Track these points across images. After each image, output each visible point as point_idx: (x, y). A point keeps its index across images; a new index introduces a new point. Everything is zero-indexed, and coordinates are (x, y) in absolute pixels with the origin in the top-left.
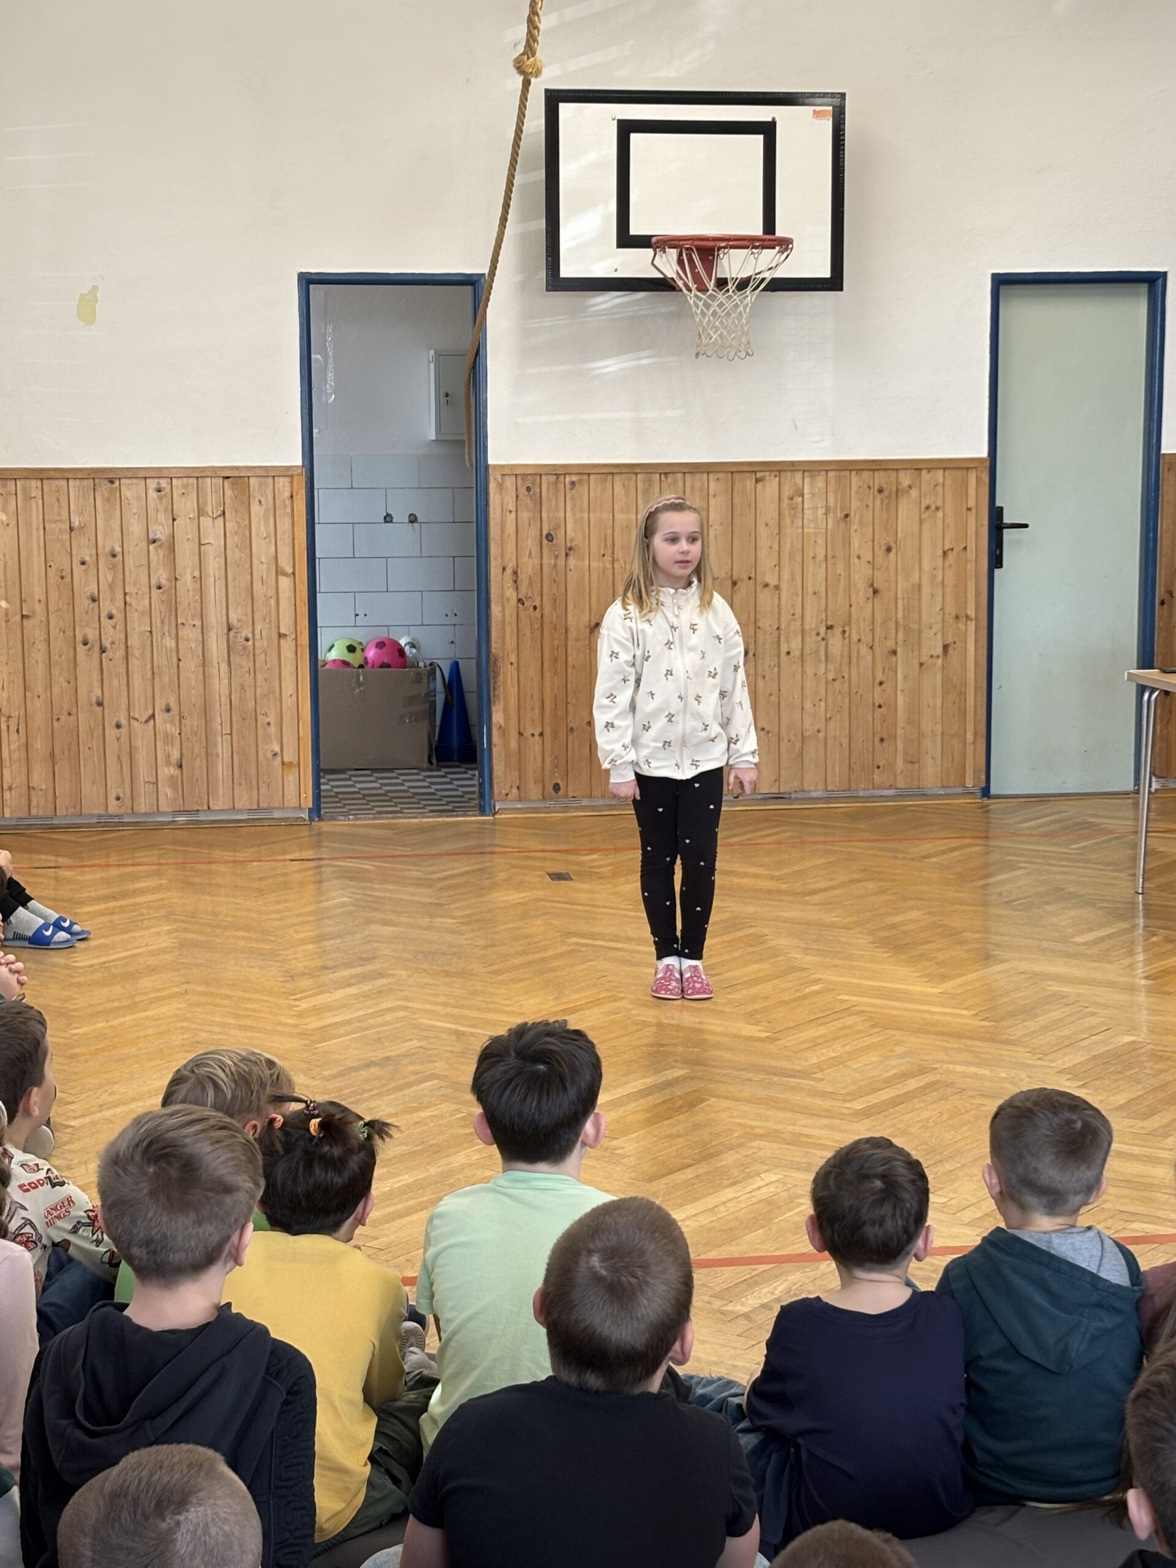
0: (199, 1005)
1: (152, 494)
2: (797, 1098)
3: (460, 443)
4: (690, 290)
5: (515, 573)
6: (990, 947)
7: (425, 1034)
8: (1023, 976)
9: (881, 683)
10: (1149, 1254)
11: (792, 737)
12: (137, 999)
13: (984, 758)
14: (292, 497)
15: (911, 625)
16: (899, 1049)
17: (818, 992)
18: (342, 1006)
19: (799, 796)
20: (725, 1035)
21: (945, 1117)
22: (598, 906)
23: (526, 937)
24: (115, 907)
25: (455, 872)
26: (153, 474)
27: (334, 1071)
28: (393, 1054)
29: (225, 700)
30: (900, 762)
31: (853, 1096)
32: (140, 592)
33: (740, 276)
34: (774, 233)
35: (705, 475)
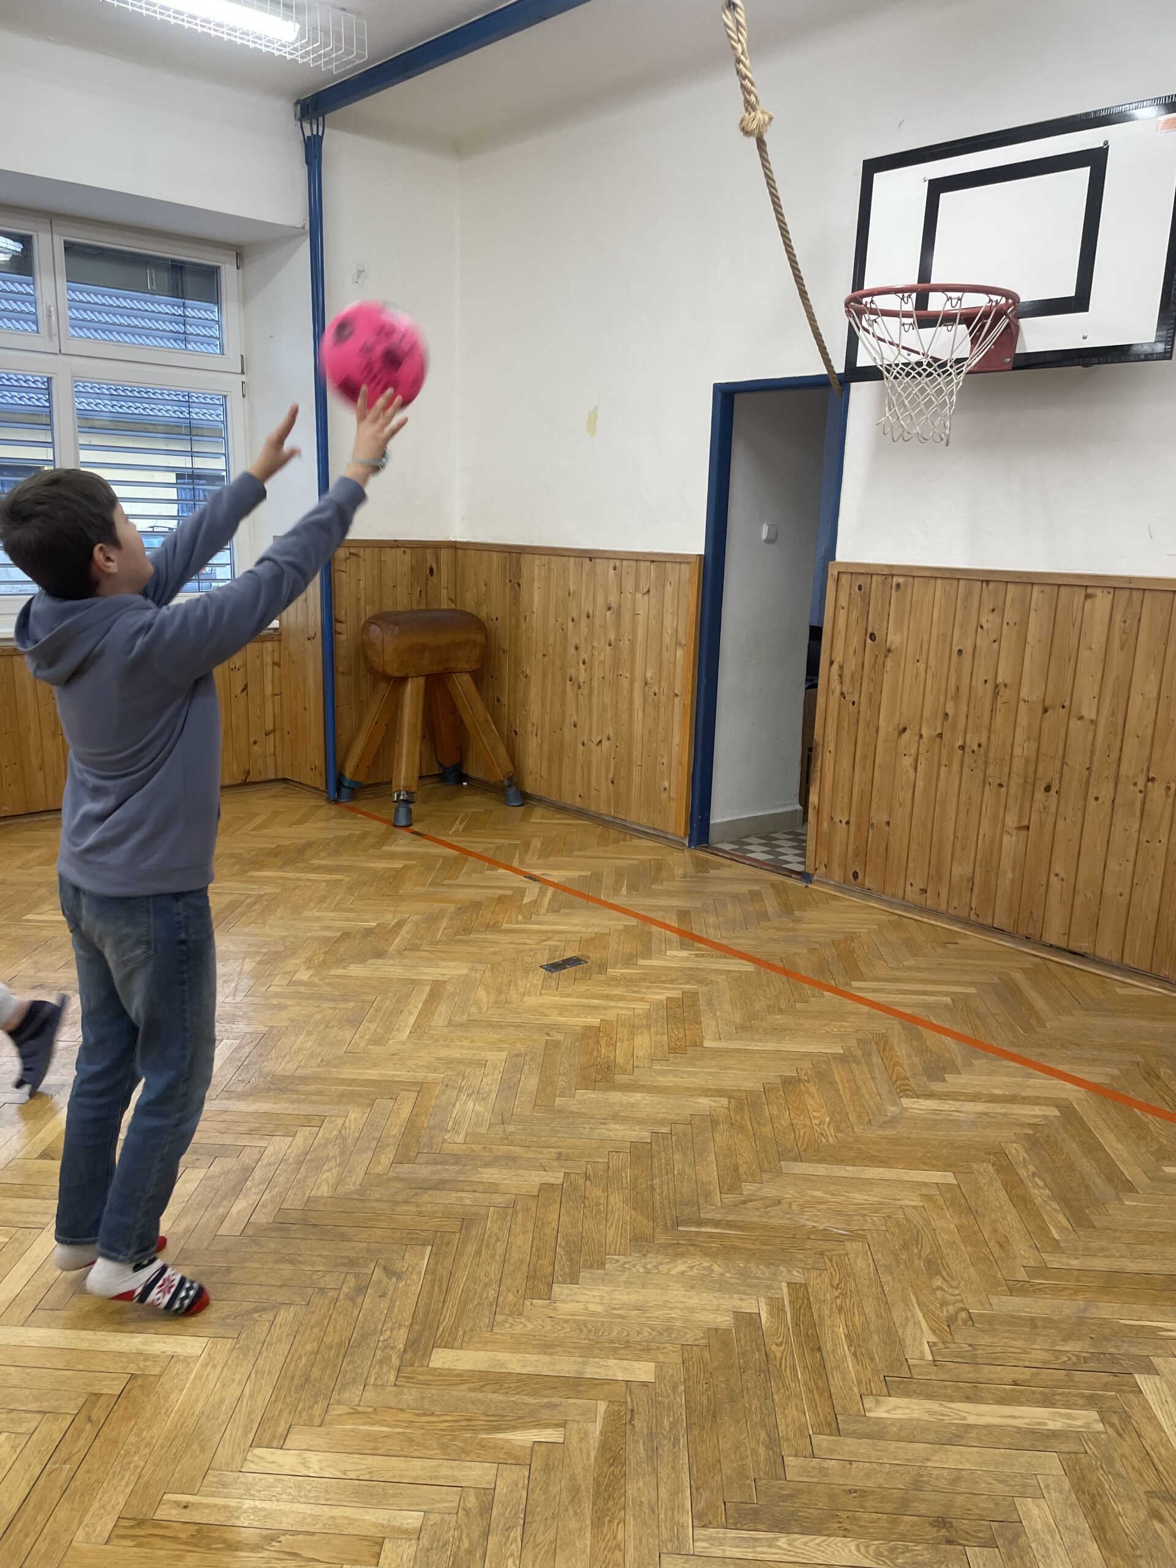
1: (611, 572)
14: (689, 580)
26: (612, 556)
29: (639, 738)
32: (600, 647)
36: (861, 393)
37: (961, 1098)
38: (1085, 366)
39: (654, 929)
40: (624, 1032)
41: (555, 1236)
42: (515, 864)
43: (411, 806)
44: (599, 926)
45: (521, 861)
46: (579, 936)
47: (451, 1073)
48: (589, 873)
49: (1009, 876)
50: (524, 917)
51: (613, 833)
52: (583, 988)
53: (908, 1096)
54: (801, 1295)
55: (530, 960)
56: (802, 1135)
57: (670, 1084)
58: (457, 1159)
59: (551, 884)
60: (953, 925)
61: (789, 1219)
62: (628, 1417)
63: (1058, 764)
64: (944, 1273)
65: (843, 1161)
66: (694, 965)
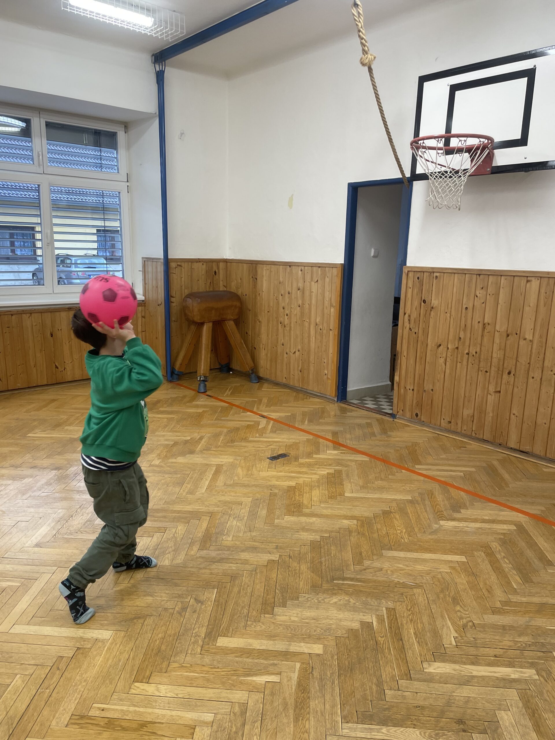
1: (300, 272)
11: (530, 424)
14: (337, 275)
26: (300, 265)
29: (313, 350)
32: (295, 307)
35: (500, 277)
36: (418, 186)
37: (469, 521)
38: (526, 172)
39: (321, 440)
40: (307, 489)
41: (275, 584)
42: (255, 410)
43: (206, 383)
44: (294, 439)
45: (258, 408)
46: (285, 443)
47: (226, 508)
48: (290, 414)
49: (491, 415)
50: (260, 435)
51: (301, 395)
52: (287, 468)
53: (442, 520)
54: (392, 614)
55: (262, 455)
56: (392, 538)
57: (329, 514)
58: (228, 548)
59: (272, 419)
60: (464, 438)
61: (386, 577)
62: (311, 670)
63: (514, 362)
64: (461, 604)
65: (412, 550)
66: (340, 458)
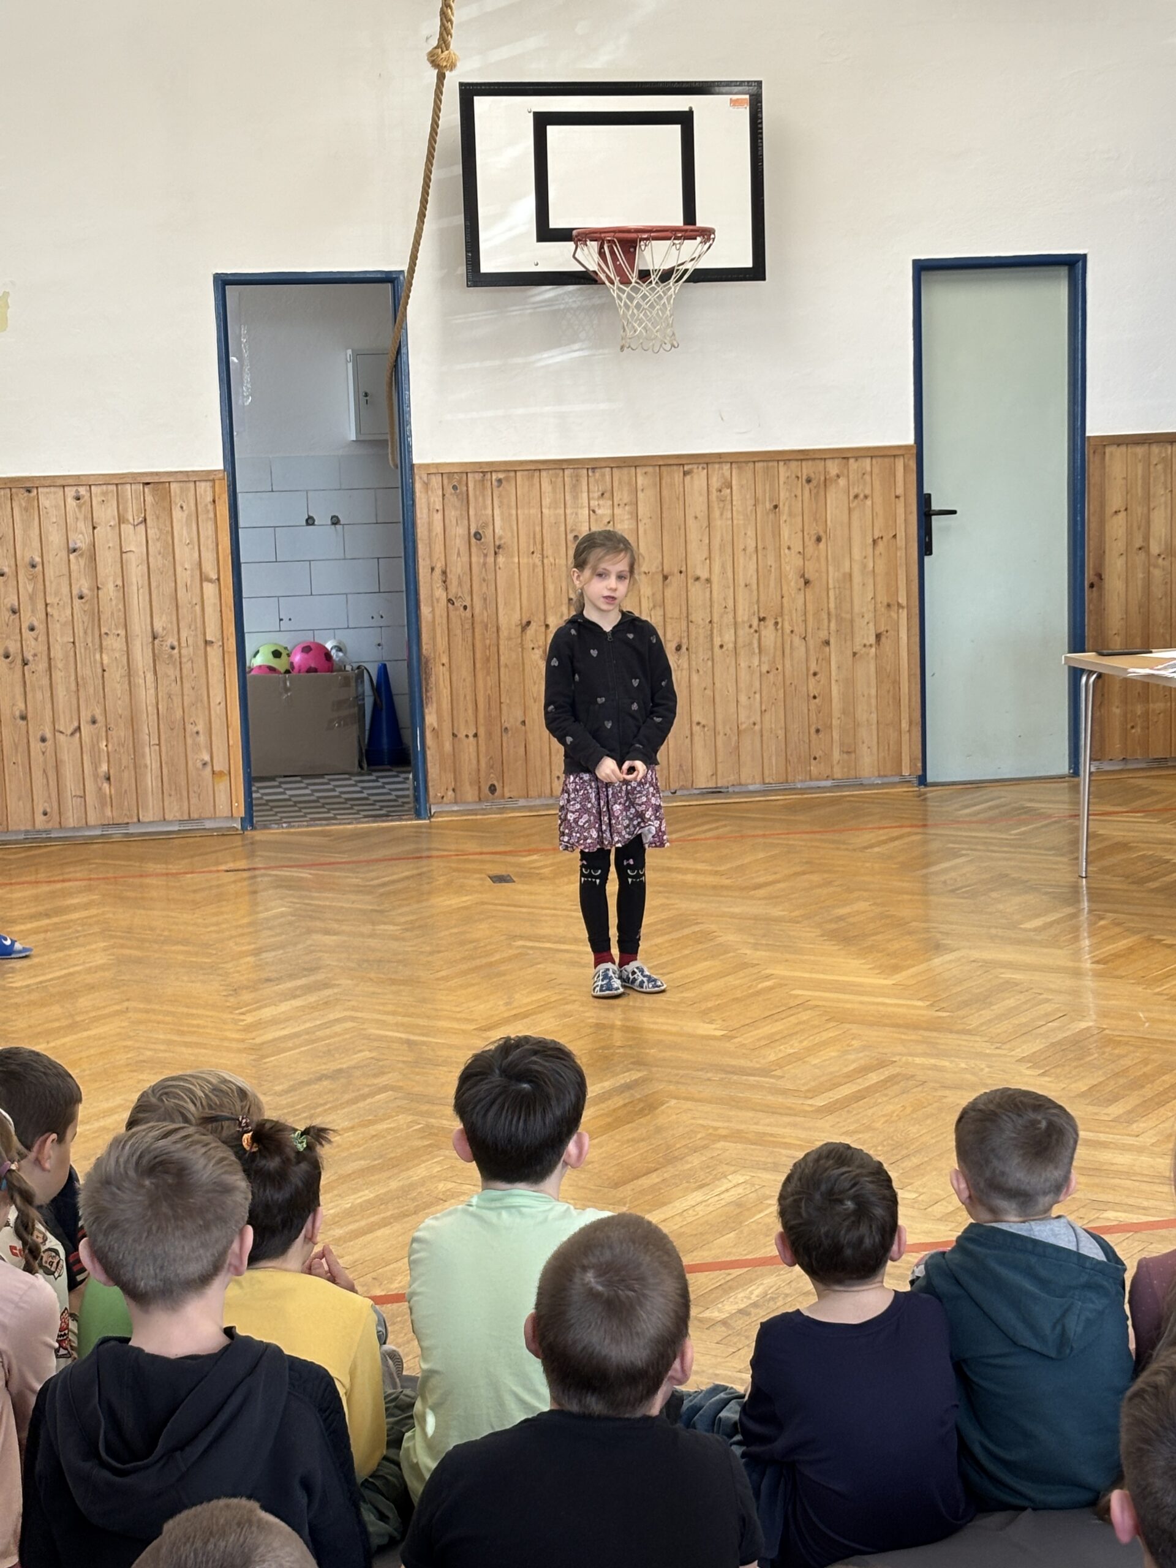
0: (140, 1022)
1: (71, 503)
2: (757, 1097)
3: (381, 444)
4: (612, 283)
5: (444, 573)
6: (939, 936)
7: (376, 1044)
8: (974, 964)
9: (815, 674)
10: (1124, 1244)
11: (728, 732)
12: (78, 1019)
13: (920, 746)
14: (214, 501)
15: (844, 615)
16: (856, 1043)
17: (771, 988)
18: (287, 1019)
19: (737, 790)
20: (680, 1035)
21: (909, 1110)
22: (542, 908)
23: (471, 942)
24: (48, 925)
25: (395, 877)
26: (71, 482)
27: (285, 1086)
28: (344, 1066)
29: (152, 709)
30: (836, 755)
31: (814, 1093)
32: (61, 603)
33: (662, 268)
34: (694, 223)
35: (633, 469)
63: (684, 624)
